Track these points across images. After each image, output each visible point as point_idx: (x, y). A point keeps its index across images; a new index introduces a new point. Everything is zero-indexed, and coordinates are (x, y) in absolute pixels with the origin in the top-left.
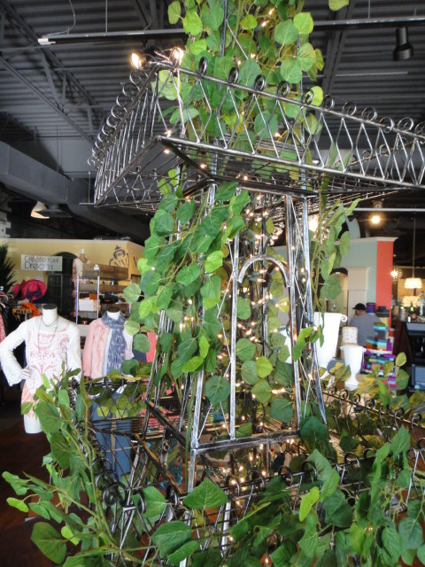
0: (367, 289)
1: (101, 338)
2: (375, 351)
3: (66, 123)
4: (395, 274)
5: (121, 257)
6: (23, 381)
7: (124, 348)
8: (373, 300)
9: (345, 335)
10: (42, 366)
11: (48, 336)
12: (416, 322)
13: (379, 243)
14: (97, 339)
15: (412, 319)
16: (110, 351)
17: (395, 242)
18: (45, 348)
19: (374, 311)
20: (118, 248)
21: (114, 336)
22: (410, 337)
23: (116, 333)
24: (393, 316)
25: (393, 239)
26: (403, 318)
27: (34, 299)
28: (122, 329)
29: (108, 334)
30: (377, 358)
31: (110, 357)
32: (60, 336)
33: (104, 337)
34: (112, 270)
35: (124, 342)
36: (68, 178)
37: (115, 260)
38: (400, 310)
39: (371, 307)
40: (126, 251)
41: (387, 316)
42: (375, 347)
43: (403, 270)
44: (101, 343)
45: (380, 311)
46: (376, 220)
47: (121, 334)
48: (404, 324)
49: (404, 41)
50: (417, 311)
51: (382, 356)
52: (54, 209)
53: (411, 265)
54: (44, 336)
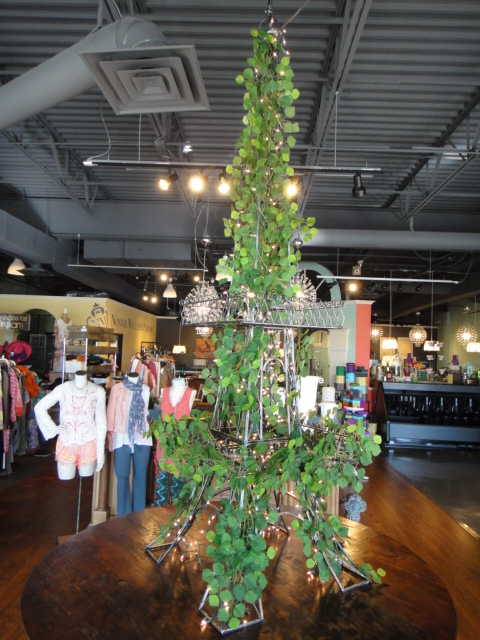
0: (347, 349)
1: (124, 399)
2: (350, 409)
3: (46, 176)
4: (375, 333)
5: (99, 315)
6: (57, 436)
7: (143, 407)
8: (353, 360)
9: (324, 394)
10: (76, 423)
11: (81, 398)
12: (391, 382)
13: (358, 305)
14: (120, 399)
15: (388, 379)
16: (131, 410)
17: (373, 306)
18: (78, 408)
19: (354, 371)
20: (96, 305)
21: (135, 397)
22: (386, 396)
23: (137, 394)
24: (371, 375)
25: (371, 302)
26: (379, 378)
27: (19, 360)
28: (141, 391)
29: (130, 395)
30: (352, 414)
31: (131, 415)
32: (90, 397)
33: (126, 398)
34: (99, 331)
35: (143, 402)
36: (55, 238)
37: (93, 318)
38: (377, 370)
39: (351, 368)
40: (105, 309)
41: (365, 375)
42: (350, 405)
43: (384, 328)
44: (124, 403)
45: (358, 371)
46: (353, 288)
47: (140, 395)
48: (380, 383)
49: (359, 185)
50: (393, 370)
51: (356, 412)
52: (36, 268)
53: (388, 323)
54: (77, 397)
